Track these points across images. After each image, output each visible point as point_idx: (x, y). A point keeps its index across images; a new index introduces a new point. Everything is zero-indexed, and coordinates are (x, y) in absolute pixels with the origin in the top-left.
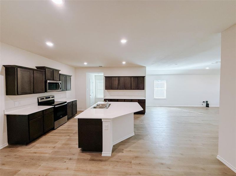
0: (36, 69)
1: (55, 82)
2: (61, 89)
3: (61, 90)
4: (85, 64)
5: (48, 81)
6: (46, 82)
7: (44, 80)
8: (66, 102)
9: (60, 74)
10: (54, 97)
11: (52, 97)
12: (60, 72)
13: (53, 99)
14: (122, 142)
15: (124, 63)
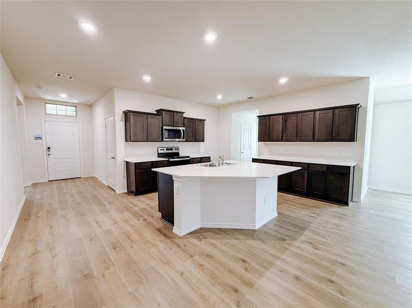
0: (156, 113)
1: (175, 128)
2: (183, 138)
3: (185, 140)
4: (220, 97)
5: (164, 127)
6: (162, 128)
7: (161, 126)
8: (189, 157)
9: (184, 118)
10: (178, 149)
11: (176, 149)
12: (185, 115)
13: (176, 151)
14: (220, 229)
15: (283, 81)
